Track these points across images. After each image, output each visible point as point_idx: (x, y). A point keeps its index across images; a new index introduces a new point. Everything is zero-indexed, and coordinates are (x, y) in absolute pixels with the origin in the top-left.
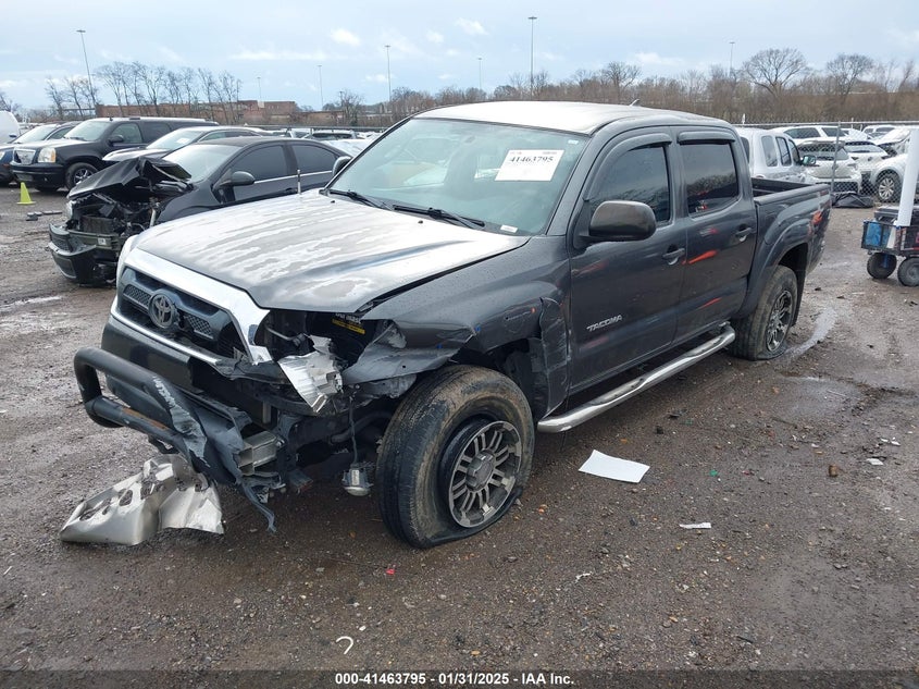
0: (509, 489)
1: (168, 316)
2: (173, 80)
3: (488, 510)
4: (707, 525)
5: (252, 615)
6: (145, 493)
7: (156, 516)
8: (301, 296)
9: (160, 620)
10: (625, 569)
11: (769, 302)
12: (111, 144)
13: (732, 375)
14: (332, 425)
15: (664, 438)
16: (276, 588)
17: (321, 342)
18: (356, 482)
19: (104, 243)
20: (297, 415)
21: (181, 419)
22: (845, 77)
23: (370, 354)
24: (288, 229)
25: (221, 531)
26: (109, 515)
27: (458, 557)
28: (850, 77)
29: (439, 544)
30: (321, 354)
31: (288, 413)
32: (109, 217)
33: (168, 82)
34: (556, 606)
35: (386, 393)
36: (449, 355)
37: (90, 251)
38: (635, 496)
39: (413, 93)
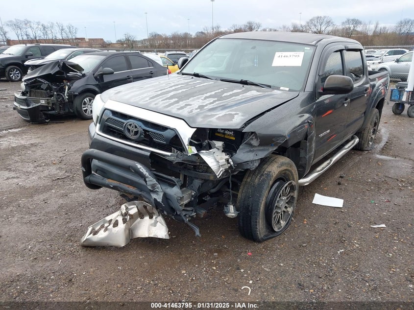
0: (290, 213)
1: (136, 133)
2: (44, 28)
3: (283, 223)
4: (384, 226)
5: (194, 278)
6: (125, 221)
7: (130, 232)
8: (211, 121)
9: (149, 283)
10: (358, 247)
11: (371, 124)
12: (26, 57)
13: (357, 158)
14: (211, 184)
15: (343, 187)
16: (200, 264)
17: (219, 144)
18: (231, 211)
19: (44, 103)
20: (202, 179)
21: (151, 183)
22: (350, 28)
23: (242, 149)
24: (184, 90)
25: (168, 238)
26: (107, 232)
27: (277, 245)
28: (352, 28)
29: (266, 240)
30: (218, 149)
31: (197, 178)
32: (45, 90)
33: (42, 29)
34: (336, 266)
35: (249, 168)
36: (274, 149)
37: (37, 106)
38: (344, 214)
39: (158, 35)
